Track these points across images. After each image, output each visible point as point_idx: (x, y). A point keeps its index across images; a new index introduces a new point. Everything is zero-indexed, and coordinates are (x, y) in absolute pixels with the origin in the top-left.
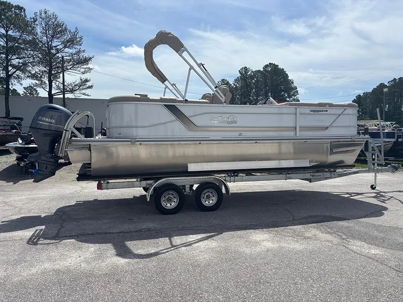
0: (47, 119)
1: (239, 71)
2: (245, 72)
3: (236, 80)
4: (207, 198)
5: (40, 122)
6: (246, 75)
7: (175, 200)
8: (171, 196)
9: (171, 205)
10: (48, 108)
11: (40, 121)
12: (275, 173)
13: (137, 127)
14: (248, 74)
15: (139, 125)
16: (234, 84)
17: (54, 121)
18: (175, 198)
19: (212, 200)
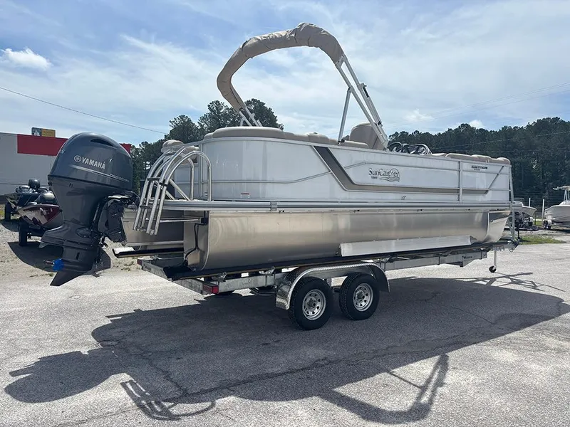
0: (92, 162)
1: (209, 106)
2: (217, 108)
3: (202, 119)
4: (359, 298)
5: (78, 167)
6: (219, 113)
7: (319, 304)
8: (313, 298)
9: (313, 313)
10: (92, 141)
11: (78, 164)
12: (432, 255)
13: (265, 182)
14: (221, 111)
15: (269, 178)
16: (201, 125)
17: (103, 167)
18: (319, 301)
19: (365, 301)
